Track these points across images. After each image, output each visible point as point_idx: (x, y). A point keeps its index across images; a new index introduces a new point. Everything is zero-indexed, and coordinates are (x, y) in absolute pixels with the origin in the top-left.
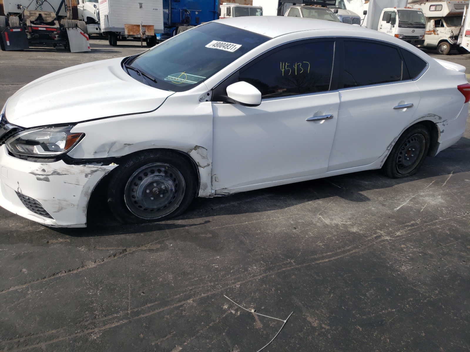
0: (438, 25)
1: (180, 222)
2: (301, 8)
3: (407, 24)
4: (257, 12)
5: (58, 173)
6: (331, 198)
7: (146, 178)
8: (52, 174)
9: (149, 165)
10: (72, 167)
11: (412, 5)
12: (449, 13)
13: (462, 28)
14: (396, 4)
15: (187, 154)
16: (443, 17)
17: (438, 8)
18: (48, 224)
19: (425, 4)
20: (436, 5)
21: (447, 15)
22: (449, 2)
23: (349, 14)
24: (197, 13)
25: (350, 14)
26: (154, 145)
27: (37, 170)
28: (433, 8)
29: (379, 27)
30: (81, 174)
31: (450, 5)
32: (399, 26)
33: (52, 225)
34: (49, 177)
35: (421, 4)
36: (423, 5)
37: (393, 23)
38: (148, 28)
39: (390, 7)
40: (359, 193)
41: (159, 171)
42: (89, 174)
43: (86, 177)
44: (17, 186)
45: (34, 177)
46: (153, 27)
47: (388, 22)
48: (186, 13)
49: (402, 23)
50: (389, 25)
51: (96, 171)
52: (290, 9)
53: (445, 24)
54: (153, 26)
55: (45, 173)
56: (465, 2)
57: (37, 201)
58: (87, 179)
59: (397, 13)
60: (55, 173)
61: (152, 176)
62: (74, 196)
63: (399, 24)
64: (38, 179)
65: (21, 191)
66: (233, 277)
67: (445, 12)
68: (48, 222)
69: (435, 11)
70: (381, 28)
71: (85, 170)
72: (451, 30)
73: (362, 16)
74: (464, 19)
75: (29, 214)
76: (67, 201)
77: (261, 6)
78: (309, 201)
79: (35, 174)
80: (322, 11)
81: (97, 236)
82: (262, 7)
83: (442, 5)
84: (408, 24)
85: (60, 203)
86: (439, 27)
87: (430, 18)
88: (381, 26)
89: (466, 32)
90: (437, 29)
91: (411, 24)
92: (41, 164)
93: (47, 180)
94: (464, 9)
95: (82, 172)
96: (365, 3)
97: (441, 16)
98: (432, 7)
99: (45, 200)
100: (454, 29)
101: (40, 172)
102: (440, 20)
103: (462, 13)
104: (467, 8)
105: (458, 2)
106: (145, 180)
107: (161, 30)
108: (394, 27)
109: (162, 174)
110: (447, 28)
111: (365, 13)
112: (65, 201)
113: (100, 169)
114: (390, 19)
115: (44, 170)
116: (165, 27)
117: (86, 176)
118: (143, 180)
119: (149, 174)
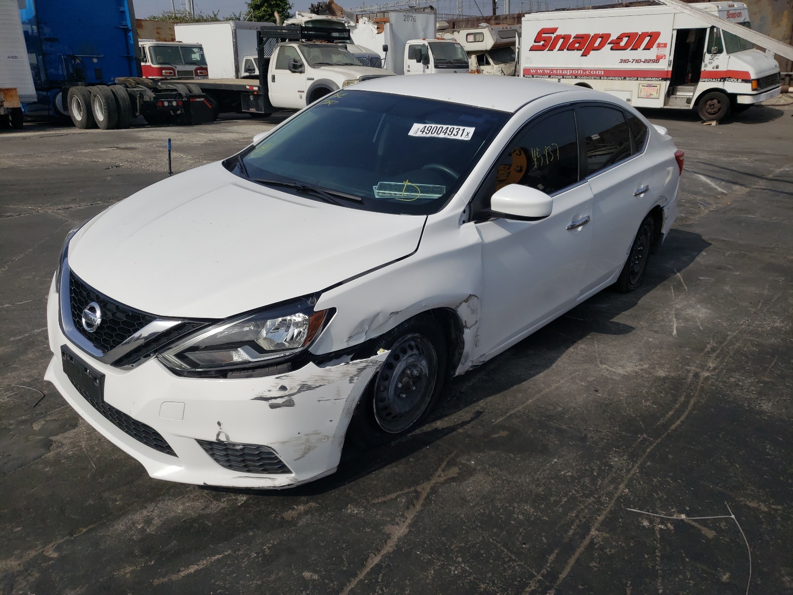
0: (481, 63)
1: (439, 424)
2: (299, 46)
3: (445, 63)
4: (194, 53)
5: (309, 387)
6: (588, 337)
7: (399, 363)
8: (299, 391)
9: (400, 341)
10: (330, 370)
11: (441, 33)
12: (494, 45)
13: (517, 65)
14: (421, 34)
15: (454, 310)
16: (486, 51)
17: (478, 37)
18: (282, 485)
19: (459, 32)
20: (475, 34)
21: (493, 47)
22: (492, 29)
23: (362, 51)
24: (95, 60)
25: (364, 51)
26: (425, 306)
27: (269, 391)
28: (471, 38)
29: (406, 68)
30: (343, 378)
31: (493, 32)
32: (436, 67)
33: (289, 485)
34: (293, 397)
35: (453, 33)
36: (456, 33)
37: (426, 62)
38: (5, 94)
39: (414, 39)
40: (612, 322)
41: (412, 348)
42: (355, 376)
43: (350, 383)
44: (217, 429)
45: (265, 404)
46: (16, 92)
47: (419, 61)
48: (75, 62)
49: (437, 61)
50: (421, 64)
51: (364, 368)
52: (278, 48)
53: (490, 61)
54: (15, 89)
55: (286, 393)
56: (510, 28)
57: (269, 447)
58: (353, 385)
59: (429, 47)
60: (304, 387)
61: (405, 357)
62: (331, 421)
63: (435, 63)
64: (273, 406)
65: (227, 437)
66: (606, 481)
67: (488, 43)
68: (280, 480)
69: (475, 42)
70: (409, 71)
71: (349, 371)
72: (500, 69)
73: (382, 54)
74: (519, 52)
75: (234, 478)
76: (319, 434)
77: (200, 43)
78: (567, 348)
79: (267, 399)
80: (332, 48)
81: (349, 483)
82: (201, 45)
83: (482, 33)
84: (447, 63)
85: (308, 441)
86: (483, 65)
87: (470, 53)
88: (409, 67)
89: (524, 71)
90: (482, 67)
91: (450, 62)
92: (277, 378)
93: (290, 403)
94: (515, 37)
95: (345, 374)
96: (378, 33)
97: (484, 49)
98: (469, 36)
99: (283, 443)
100: (504, 67)
101: (276, 393)
102: (483, 55)
103: (514, 44)
104: (520, 36)
105: (503, 28)
106: (398, 366)
107: (30, 96)
108: (428, 67)
109: (415, 351)
110: (495, 66)
111: (385, 49)
112: (316, 434)
113: (371, 364)
114: (421, 56)
115: (283, 388)
116: (37, 89)
117: (351, 381)
118: (396, 367)
119: (401, 355)
